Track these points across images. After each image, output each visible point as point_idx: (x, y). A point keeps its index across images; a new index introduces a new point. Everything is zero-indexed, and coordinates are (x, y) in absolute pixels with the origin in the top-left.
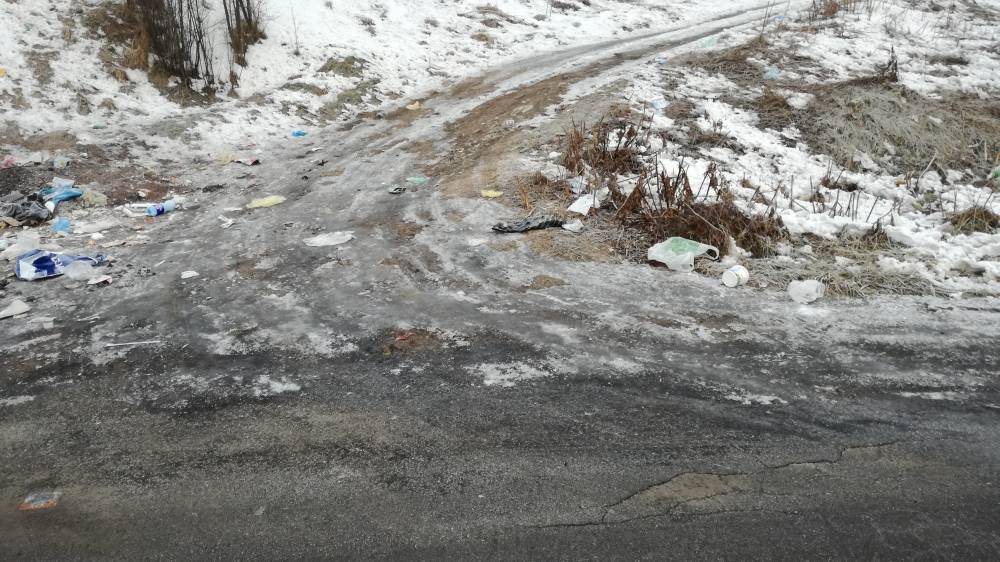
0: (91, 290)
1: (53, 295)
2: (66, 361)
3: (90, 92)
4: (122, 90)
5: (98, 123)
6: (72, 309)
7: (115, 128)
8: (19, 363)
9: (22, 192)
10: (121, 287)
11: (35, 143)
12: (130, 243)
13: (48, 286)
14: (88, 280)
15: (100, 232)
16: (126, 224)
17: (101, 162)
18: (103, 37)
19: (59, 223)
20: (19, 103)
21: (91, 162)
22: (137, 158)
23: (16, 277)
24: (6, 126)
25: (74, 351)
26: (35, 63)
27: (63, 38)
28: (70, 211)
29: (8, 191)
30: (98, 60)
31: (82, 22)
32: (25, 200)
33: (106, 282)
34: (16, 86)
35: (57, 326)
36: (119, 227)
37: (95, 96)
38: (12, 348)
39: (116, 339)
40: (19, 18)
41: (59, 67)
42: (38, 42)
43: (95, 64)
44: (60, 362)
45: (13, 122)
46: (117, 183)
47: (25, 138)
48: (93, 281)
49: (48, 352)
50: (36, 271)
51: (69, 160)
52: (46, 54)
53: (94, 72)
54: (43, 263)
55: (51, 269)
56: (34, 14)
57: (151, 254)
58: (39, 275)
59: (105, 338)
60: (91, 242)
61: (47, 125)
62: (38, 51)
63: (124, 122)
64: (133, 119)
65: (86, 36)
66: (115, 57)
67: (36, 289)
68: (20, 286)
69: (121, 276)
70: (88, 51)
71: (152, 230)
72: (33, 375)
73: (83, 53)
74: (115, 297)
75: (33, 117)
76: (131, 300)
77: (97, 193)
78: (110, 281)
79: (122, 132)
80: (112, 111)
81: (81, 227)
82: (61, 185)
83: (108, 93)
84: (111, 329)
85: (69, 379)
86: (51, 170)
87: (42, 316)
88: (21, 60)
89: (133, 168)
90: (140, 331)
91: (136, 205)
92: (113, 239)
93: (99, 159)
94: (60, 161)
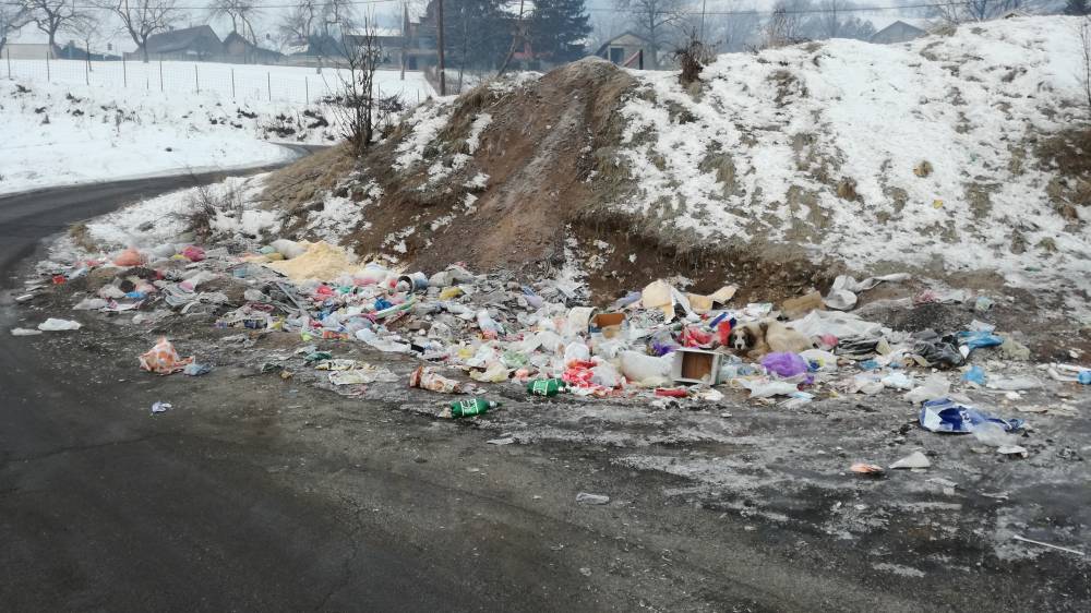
0: (999, 460)
1: (956, 455)
2: (964, 541)
3: (1029, 229)
4: (1067, 229)
5: (1031, 265)
6: (976, 478)
7: (1051, 271)
8: (912, 525)
9: (936, 331)
10: (1036, 466)
11: (957, 280)
12: (1053, 412)
13: (952, 443)
14: (997, 447)
15: (1017, 391)
16: (1049, 388)
17: (1029, 309)
18: (1056, 168)
19: (973, 371)
20: (949, 235)
21: (1016, 308)
22: (1073, 309)
23: (919, 424)
24: (931, 259)
25: (975, 531)
26: (974, 195)
27: (1009, 169)
28: (985, 360)
29: (922, 328)
30: (1045, 194)
31: (1033, 152)
32: (939, 340)
33: (1019, 455)
34: (949, 218)
35: (958, 494)
36: (1040, 389)
37: (1034, 234)
38: (907, 506)
39: (1026, 534)
40: (967, 148)
41: (999, 200)
42: (981, 174)
43: (1041, 198)
44: (956, 540)
45: (939, 255)
46: (1043, 336)
47: (949, 273)
48: (1003, 450)
49: (946, 524)
50: (941, 423)
51: (992, 302)
52: (987, 186)
53: (1038, 208)
54: (950, 416)
55: (958, 423)
56: (983, 144)
57: (1080, 432)
58: (943, 428)
59: (1012, 526)
60: (1006, 402)
61: (974, 261)
62: (979, 182)
63: (1062, 265)
64: (1075, 264)
65: (1036, 167)
66: (1065, 191)
67: (938, 443)
68: (922, 436)
69: (1038, 452)
70: (1035, 184)
71: (1081, 401)
72: (926, 547)
73: (1028, 185)
74: (1027, 477)
75: (960, 252)
76: (1049, 486)
77: (1019, 345)
78: (1025, 455)
79: (1059, 277)
80: (1051, 252)
81: (995, 381)
82: (980, 330)
83: (1049, 232)
84: (1021, 517)
85: (965, 565)
86: (971, 311)
87: (943, 477)
88: (960, 192)
89: (1065, 322)
90: (1057, 531)
91: (1064, 366)
92: (1031, 403)
93: (1027, 306)
94: (983, 302)
